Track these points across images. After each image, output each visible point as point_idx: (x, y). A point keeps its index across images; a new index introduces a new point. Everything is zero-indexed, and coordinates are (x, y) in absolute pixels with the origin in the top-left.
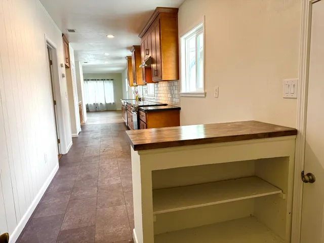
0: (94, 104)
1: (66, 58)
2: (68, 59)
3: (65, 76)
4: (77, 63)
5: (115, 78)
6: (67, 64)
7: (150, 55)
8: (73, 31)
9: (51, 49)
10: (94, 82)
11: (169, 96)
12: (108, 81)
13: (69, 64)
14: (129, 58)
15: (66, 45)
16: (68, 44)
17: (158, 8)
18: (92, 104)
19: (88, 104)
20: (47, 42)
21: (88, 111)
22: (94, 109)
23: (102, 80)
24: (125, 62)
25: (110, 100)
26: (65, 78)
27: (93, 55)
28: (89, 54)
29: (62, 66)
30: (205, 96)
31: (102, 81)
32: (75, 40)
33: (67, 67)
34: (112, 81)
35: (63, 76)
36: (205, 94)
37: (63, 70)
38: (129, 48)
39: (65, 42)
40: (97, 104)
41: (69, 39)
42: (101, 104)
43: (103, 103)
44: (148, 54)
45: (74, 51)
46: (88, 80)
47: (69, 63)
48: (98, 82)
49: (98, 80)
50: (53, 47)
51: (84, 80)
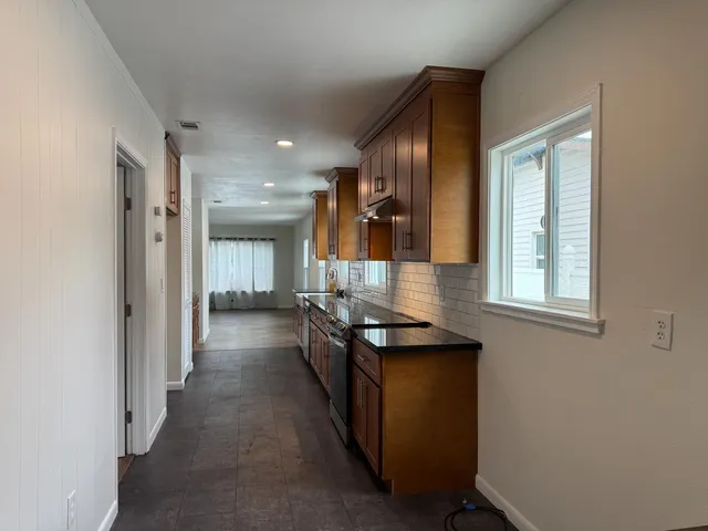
0: (228, 292)
1: (171, 193)
2: (174, 193)
3: (164, 238)
4: (197, 202)
5: (280, 237)
6: (173, 207)
7: (388, 193)
8: (193, 126)
9: (131, 168)
10: (232, 244)
11: (435, 302)
12: (263, 243)
13: (178, 206)
14: (321, 197)
15: (174, 160)
16: (178, 160)
17: (428, 68)
18: (224, 292)
19: (213, 293)
20: (119, 149)
21: (213, 310)
22: (229, 306)
23: (250, 239)
24: (307, 203)
25: (265, 284)
26: (162, 245)
27: (237, 185)
28: (226, 183)
29: (157, 212)
30: (602, 332)
31: (250, 243)
32: (198, 149)
33: (170, 213)
34: (271, 244)
35: (158, 239)
36: (601, 325)
37: (159, 224)
38: (321, 173)
39: (173, 152)
40: (234, 293)
41: (183, 147)
42: (243, 293)
43: (249, 290)
44: (383, 190)
45: (193, 175)
46: (220, 239)
47: (178, 203)
48: (241, 244)
49: (241, 239)
50: (136, 164)
51: (211, 239)
